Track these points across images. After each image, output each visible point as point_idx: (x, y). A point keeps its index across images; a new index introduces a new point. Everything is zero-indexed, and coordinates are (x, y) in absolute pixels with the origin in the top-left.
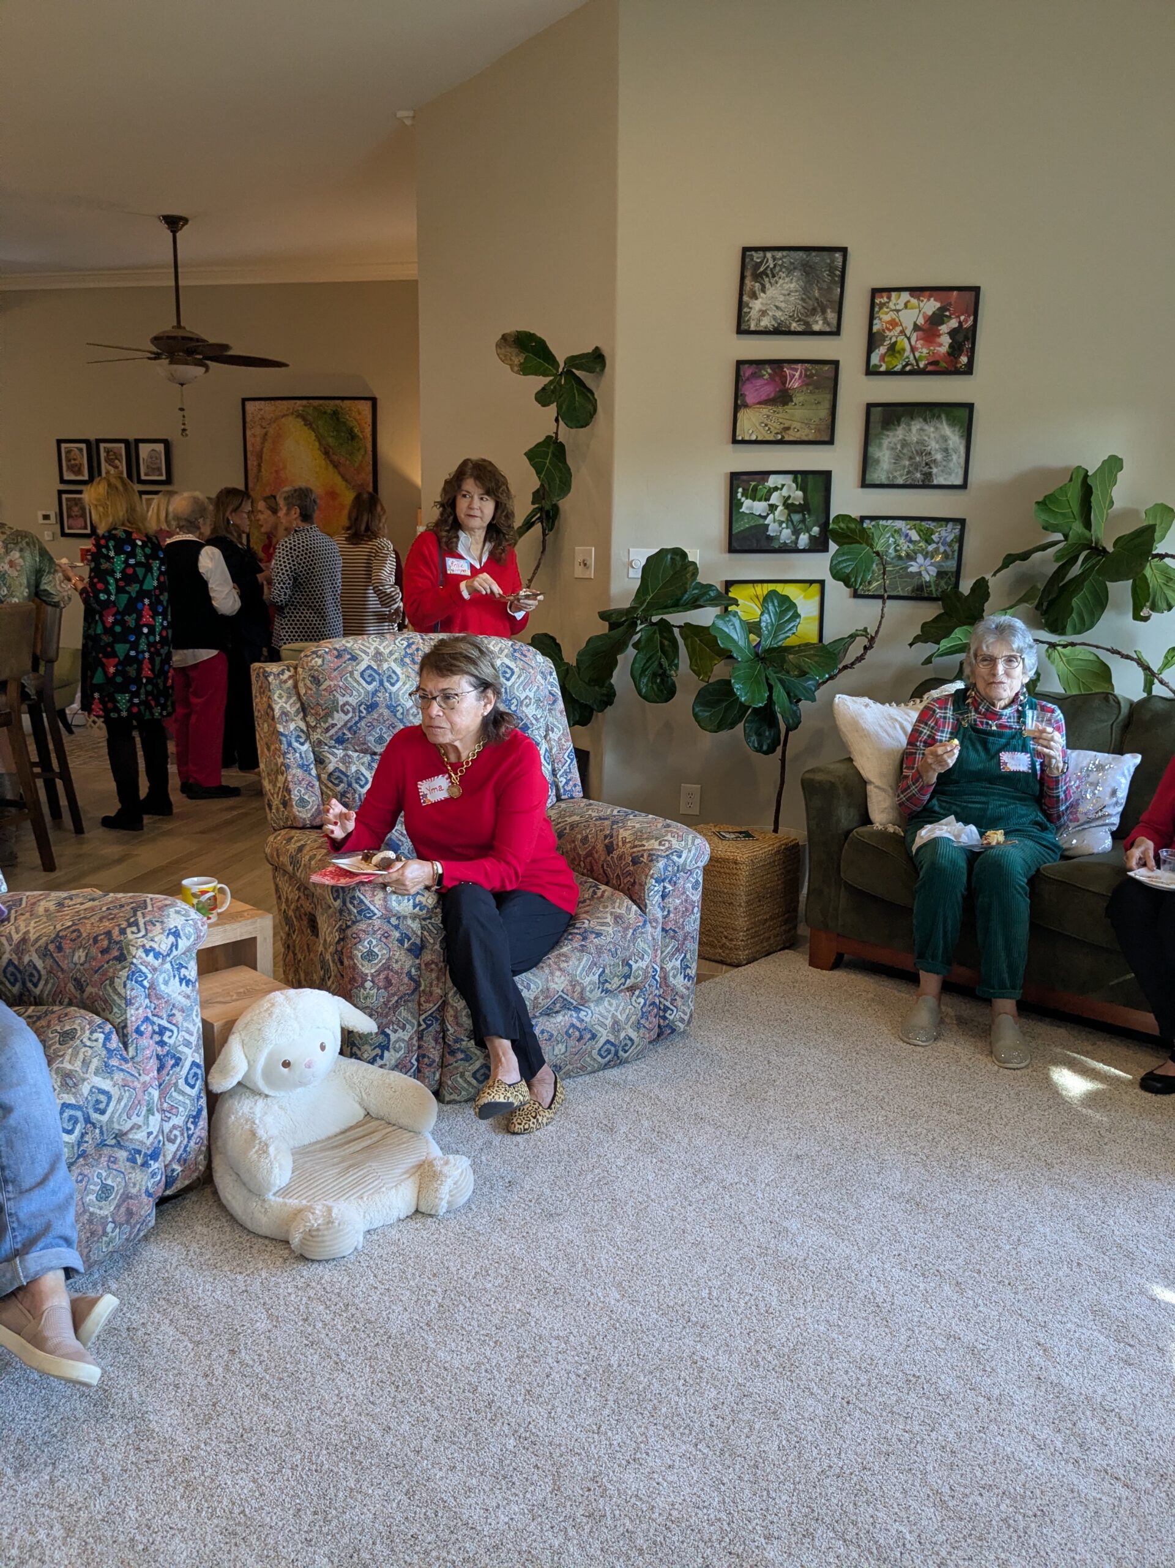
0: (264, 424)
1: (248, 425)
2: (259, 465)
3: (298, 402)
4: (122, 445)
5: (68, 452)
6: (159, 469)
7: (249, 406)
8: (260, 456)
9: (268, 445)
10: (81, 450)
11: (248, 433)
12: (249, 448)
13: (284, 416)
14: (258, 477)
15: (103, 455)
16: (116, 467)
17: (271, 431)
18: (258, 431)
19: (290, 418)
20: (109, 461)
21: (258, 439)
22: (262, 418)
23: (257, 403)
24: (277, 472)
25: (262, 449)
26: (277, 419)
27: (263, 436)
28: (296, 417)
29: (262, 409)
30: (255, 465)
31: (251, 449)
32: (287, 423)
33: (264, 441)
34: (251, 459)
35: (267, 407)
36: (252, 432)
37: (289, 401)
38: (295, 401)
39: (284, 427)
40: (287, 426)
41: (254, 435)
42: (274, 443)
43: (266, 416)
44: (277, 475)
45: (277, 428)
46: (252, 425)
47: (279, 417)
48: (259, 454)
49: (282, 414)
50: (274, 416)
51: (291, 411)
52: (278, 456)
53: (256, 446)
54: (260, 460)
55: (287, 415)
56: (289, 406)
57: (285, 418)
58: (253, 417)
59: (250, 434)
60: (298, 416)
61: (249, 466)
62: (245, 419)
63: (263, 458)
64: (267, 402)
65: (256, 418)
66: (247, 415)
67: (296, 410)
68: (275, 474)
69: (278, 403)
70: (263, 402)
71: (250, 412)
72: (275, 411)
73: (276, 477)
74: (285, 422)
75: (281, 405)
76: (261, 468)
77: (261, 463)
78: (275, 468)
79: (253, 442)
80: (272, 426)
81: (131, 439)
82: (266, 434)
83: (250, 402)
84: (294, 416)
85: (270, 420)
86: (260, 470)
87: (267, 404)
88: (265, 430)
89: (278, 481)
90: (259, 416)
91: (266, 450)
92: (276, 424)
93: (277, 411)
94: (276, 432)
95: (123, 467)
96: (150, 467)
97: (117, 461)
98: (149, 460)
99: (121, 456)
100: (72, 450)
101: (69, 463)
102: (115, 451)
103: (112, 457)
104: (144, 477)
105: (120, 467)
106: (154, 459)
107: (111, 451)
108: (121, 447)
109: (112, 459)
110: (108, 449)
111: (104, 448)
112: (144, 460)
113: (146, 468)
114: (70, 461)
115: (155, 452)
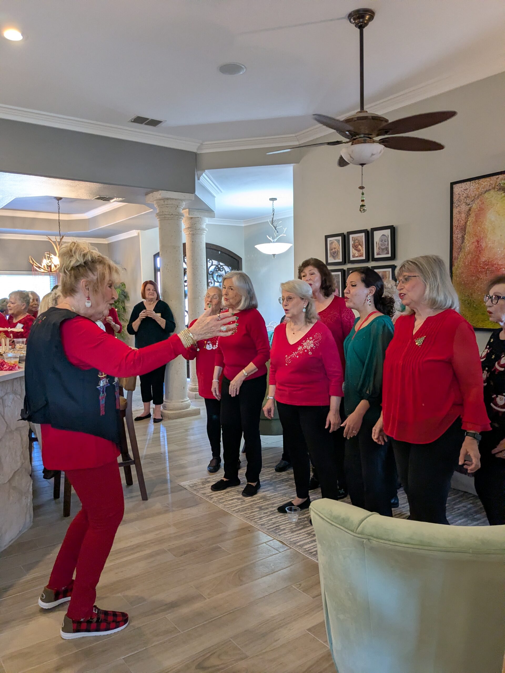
0: (468, 202)
1: (455, 205)
2: (463, 238)
3: (501, 177)
4: (363, 234)
5: (331, 244)
6: (387, 249)
7: (457, 188)
8: (464, 229)
9: (471, 219)
10: (338, 241)
11: (455, 211)
12: (455, 223)
13: (487, 191)
14: (460, 248)
15: (351, 243)
16: (359, 251)
17: (474, 206)
18: (464, 208)
19: (492, 192)
20: (355, 247)
21: (463, 215)
22: (467, 197)
23: (463, 185)
24: (478, 242)
25: (466, 223)
26: (480, 195)
27: (468, 212)
28: (497, 191)
29: (467, 189)
30: (459, 237)
31: (456, 225)
32: (489, 197)
33: (468, 216)
34: (456, 232)
35: (472, 186)
36: (458, 210)
37: (491, 177)
38: (497, 176)
39: (486, 201)
40: (489, 199)
41: (460, 213)
42: (477, 216)
43: (470, 194)
44: (478, 244)
45: (480, 203)
46: (459, 203)
47: (482, 193)
48: (463, 227)
49: (485, 190)
50: (478, 193)
51: (493, 186)
52: (480, 227)
53: (461, 221)
54: (464, 232)
55: (490, 190)
56: (491, 182)
57: (487, 193)
58: (460, 197)
59: (456, 212)
60: (500, 189)
61: (454, 238)
62: (453, 200)
63: (467, 230)
64: (472, 182)
65: (462, 198)
66: (454, 197)
67: (497, 184)
68: (476, 244)
69: (481, 181)
70: (468, 183)
71: (457, 193)
72: (479, 188)
73: (477, 246)
74: (487, 197)
75: (484, 182)
76: (464, 239)
77: (465, 235)
78: (477, 238)
79: (458, 218)
80: (475, 202)
81: (369, 229)
82: (470, 210)
83: (457, 185)
84: (496, 190)
85: (474, 197)
86: (463, 241)
87: (472, 184)
88: (469, 206)
89: (479, 249)
90: (465, 195)
91: (470, 223)
92: (479, 200)
93: (480, 188)
94: (479, 206)
95: (363, 251)
96: (381, 248)
97: (360, 247)
98: (380, 243)
99: (363, 242)
100: (334, 242)
101: (331, 251)
102: (359, 239)
103: (357, 244)
104: (376, 256)
105: (362, 250)
106: (383, 242)
107: (357, 239)
108: (363, 236)
109: (357, 245)
110: (355, 238)
111: (353, 238)
112: (376, 243)
113: (378, 249)
114: (332, 250)
115: (384, 236)
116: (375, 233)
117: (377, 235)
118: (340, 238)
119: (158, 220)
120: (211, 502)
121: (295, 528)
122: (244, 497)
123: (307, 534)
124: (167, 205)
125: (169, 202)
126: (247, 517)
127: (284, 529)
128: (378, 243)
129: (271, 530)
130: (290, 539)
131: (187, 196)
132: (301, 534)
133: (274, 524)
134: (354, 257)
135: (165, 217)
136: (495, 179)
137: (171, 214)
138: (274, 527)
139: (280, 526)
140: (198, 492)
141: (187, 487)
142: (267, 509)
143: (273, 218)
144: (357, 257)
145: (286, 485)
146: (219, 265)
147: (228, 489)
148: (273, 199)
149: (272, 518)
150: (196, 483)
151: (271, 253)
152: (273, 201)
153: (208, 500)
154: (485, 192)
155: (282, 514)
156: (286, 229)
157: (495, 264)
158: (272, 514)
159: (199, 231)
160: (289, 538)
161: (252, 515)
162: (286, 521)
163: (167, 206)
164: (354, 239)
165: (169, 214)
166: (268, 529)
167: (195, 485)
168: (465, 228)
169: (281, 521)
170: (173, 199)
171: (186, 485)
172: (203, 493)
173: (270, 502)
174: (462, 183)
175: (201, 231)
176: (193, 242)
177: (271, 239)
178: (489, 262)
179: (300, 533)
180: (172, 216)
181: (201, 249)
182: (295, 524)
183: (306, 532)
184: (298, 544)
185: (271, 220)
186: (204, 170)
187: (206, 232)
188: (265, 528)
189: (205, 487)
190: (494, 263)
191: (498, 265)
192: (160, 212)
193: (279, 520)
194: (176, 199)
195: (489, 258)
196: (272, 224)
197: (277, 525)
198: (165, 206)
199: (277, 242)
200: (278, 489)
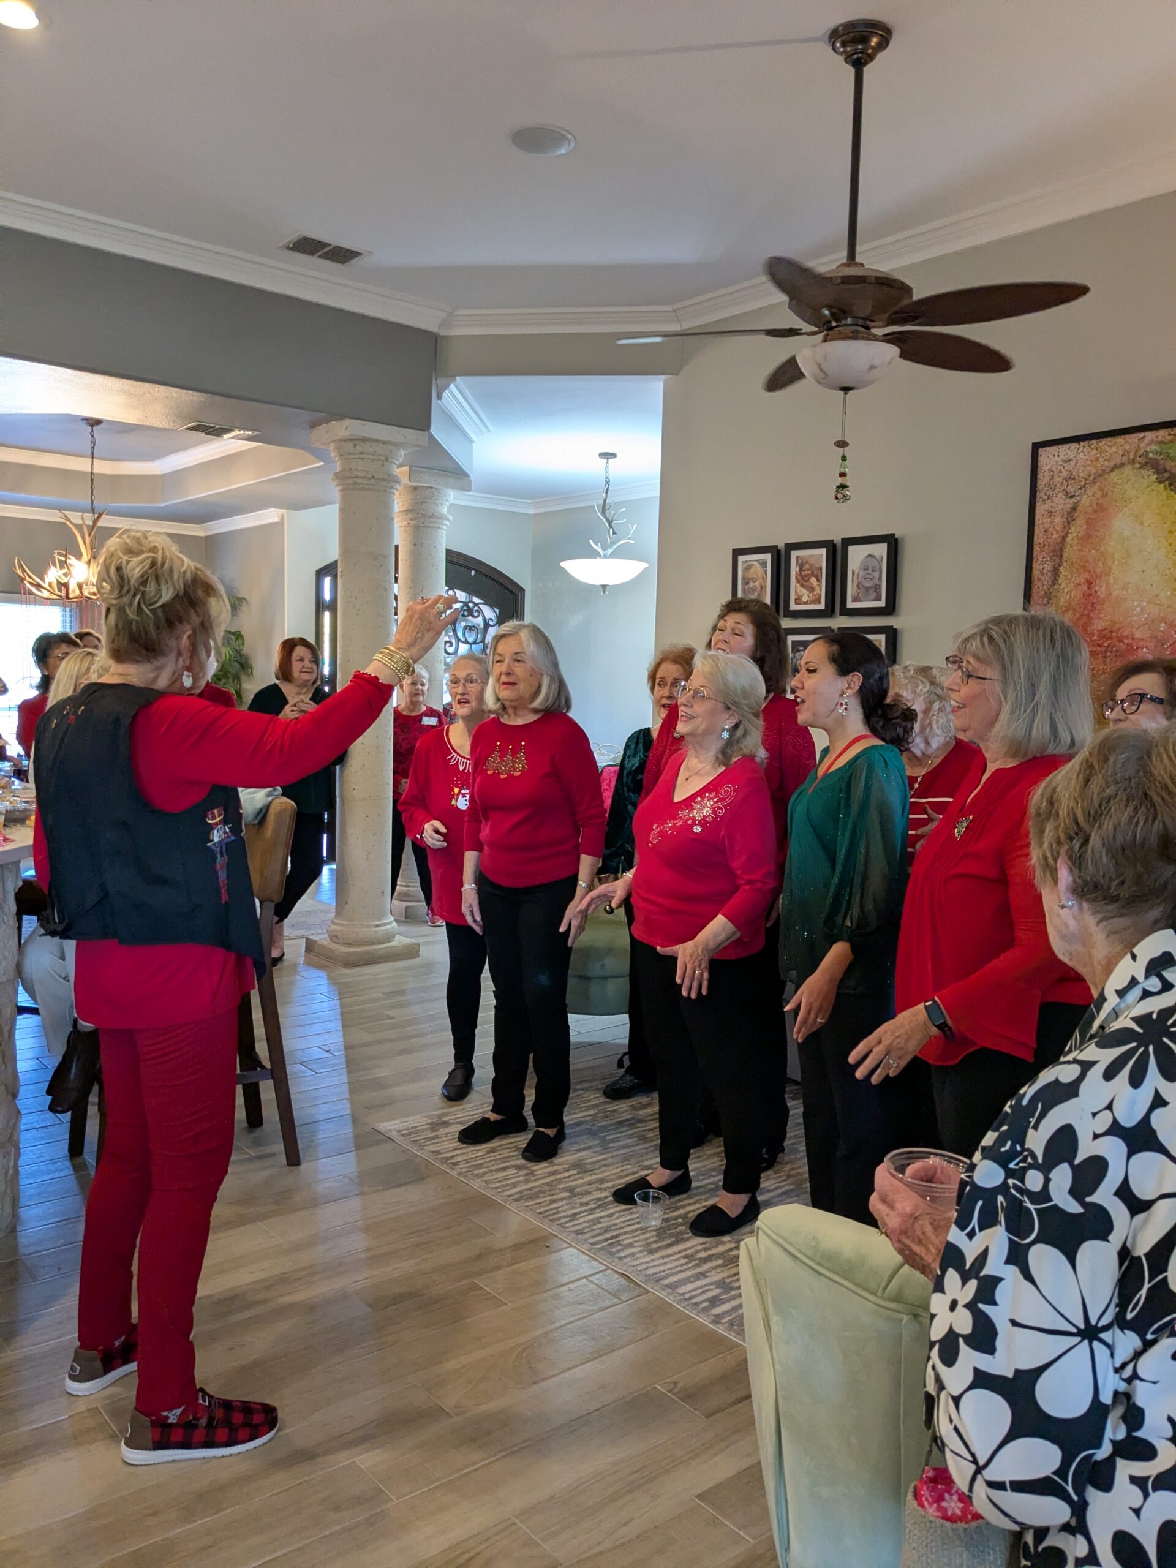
0: (1071, 489)
1: (1040, 495)
2: (1056, 572)
3: (1149, 435)
4: (823, 551)
5: (748, 568)
6: (877, 588)
7: (1047, 457)
8: (1058, 553)
9: (1078, 529)
10: (763, 563)
11: (1040, 509)
12: (1039, 537)
13: (1114, 468)
14: (1049, 597)
15: (794, 569)
16: (811, 589)
17: (1085, 501)
18: (1061, 503)
19: (1128, 470)
20: (803, 580)
21: (1058, 520)
22: (1070, 478)
23: (1062, 449)
24: (1090, 583)
25: (1064, 538)
26: (1100, 475)
27: (1068, 513)
28: (1140, 467)
29: (1069, 460)
30: (1045, 571)
31: (1041, 541)
32: (1119, 482)
33: (1069, 523)
34: (1040, 560)
35: (1082, 454)
36: (1046, 507)
37: (1127, 436)
38: (1141, 435)
39: (1113, 492)
40: (1120, 487)
41: (1051, 514)
42: (1089, 523)
43: (1078, 472)
44: (1089, 588)
45: (1098, 495)
46: (1049, 493)
47: (1104, 471)
48: (1057, 547)
49: (1112, 464)
50: (1094, 471)
51: (1131, 457)
52: (1095, 549)
53: (1052, 534)
54: (1058, 560)
55: (1122, 465)
56: (1127, 447)
57: (1117, 471)
58: (1053, 477)
59: (1042, 511)
60: (1146, 463)
61: (1036, 573)
62: (1036, 483)
63: (1065, 555)
64: (1082, 444)
65: (1058, 480)
66: (1040, 476)
67: (1140, 453)
68: (1086, 588)
69: (1104, 442)
70: (1074, 446)
71: (1046, 468)
72: (1097, 459)
73: (1088, 592)
74: (1115, 480)
75: (1110, 447)
76: (1058, 576)
77: (1059, 566)
78: (1087, 576)
79: (1047, 526)
80: (1088, 491)
81: (837, 539)
82: (1074, 509)
83: (1048, 449)
84: (1138, 465)
85: (1086, 480)
86: (1055, 579)
87: (1081, 449)
88: (1074, 500)
89: (1090, 600)
90: (1065, 474)
91: (1073, 539)
92: (1096, 487)
93: (1101, 459)
94: (1095, 503)
95: (821, 590)
96: (863, 586)
97: (813, 580)
98: (862, 573)
99: (821, 569)
100: (753, 565)
101: (746, 587)
102: (812, 561)
103: (806, 572)
104: (850, 604)
105: (817, 588)
106: (870, 571)
107: (807, 562)
108: (821, 555)
109: (806, 576)
110: (802, 559)
111: (798, 557)
112: (853, 574)
113: (856, 589)
114: (747, 583)
115: (873, 559)
116: (852, 549)
117: (856, 555)
118: (768, 557)
119: (338, 488)
120: (454, 1173)
121: (655, 1242)
122: (533, 1164)
123: (685, 1257)
124: (362, 453)
125: (367, 448)
126: (540, 1213)
127: (631, 1245)
128: (856, 573)
129: (599, 1246)
130: (646, 1269)
131: (410, 435)
132: (671, 1258)
133: (606, 1230)
134: (800, 604)
135: (357, 483)
136: (1136, 441)
137: (370, 476)
138: (606, 1240)
139: (621, 1238)
140: (421, 1147)
141: (394, 1135)
142: (588, 1193)
143: (605, 500)
144: (806, 603)
145: (630, 1136)
146: (471, 602)
147: (495, 1143)
148: (608, 456)
149: (601, 1218)
150: (416, 1127)
151: (598, 582)
152: (608, 459)
153: (444, 1167)
154: (1112, 470)
155: (624, 1207)
156: (635, 526)
157: (1127, 637)
158: (599, 1206)
159: (433, 520)
160: (644, 1266)
161: (555, 1209)
162: (633, 1224)
163: (362, 456)
164: (800, 561)
165: (365, 477)
166: (593, 1244)
167: (413, 1131)
168: (1061, 549)
169: (622, 1225)
170: (377, 441)
171: (390, 1130)
172: (433, 1152)
173: (594, 1177)
174: (1060, 446)
175: (438, 521)
176: (415, 545)
177: (598, 548)
178: (1111, 632)
179: (668, 1256)
180: (372, 481)
181: (433, 565)
182: (655, 1233)
183: (683, 1254)
184: (666, 1282)
185: (602, 502)
186: (452, 376)
187: (448, 523)
188: (586, 1240)
189: (436, 1137)
190: (1125, 633)
191: (1133, 639)
192: (344, 470)
193: (617, 1221)
194: (384, 443)
195: (1115, 622)
196: (603, 512)
197: (614, 1233)
198: (358, 456)
199: (613, 556)
200: (611, 1145)
